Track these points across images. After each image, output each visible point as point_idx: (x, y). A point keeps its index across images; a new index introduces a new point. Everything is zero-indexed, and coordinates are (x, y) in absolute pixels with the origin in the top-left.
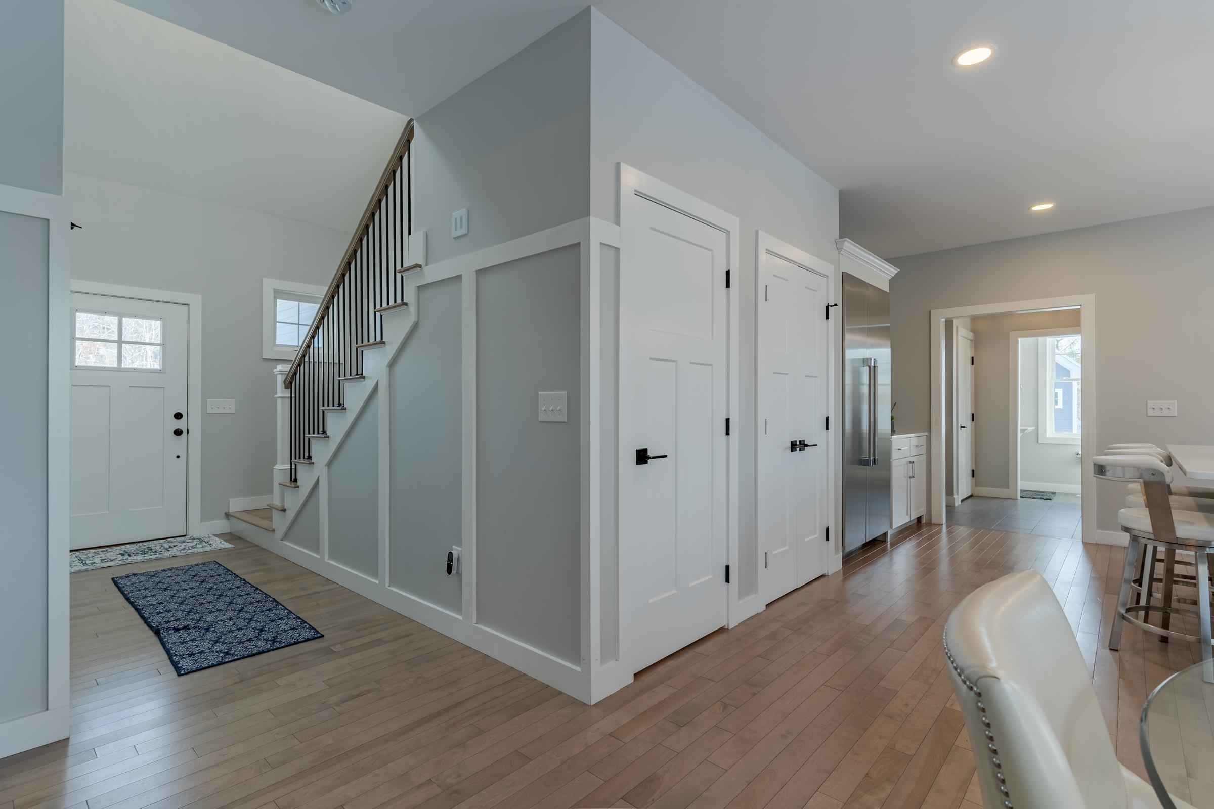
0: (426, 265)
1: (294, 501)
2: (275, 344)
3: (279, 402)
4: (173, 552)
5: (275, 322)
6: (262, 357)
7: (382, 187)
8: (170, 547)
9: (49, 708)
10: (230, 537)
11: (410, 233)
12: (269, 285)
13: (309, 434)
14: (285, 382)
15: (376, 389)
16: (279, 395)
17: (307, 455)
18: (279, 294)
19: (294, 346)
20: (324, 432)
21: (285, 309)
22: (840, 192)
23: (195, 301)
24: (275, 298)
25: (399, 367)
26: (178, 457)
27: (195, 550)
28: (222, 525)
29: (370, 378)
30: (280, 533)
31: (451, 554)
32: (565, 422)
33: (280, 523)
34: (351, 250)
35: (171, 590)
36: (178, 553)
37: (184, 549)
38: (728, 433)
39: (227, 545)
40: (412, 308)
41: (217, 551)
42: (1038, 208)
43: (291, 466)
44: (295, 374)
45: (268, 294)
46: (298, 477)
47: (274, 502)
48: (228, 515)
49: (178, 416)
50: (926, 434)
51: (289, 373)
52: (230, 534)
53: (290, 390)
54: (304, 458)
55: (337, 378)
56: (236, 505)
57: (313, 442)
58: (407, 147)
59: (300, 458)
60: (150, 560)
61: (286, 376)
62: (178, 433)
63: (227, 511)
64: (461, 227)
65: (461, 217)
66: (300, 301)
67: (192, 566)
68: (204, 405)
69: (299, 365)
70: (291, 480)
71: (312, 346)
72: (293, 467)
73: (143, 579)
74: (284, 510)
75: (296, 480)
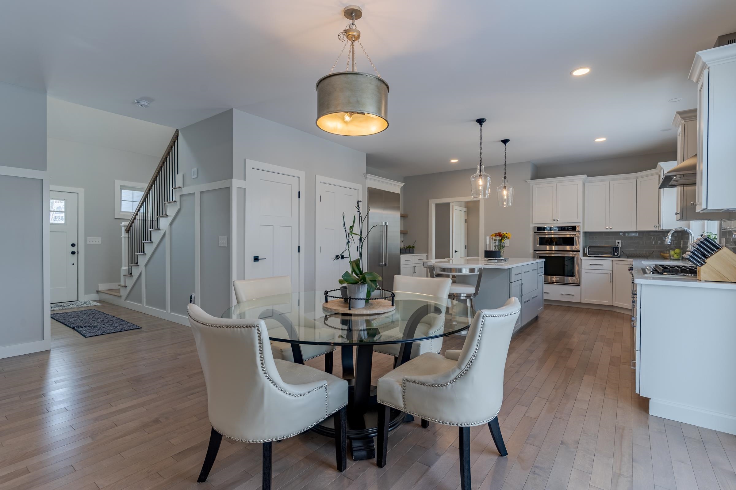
0: (183, 187)
1: (130, 283)
2: (121, 211)
3: (123, 239)
4: (73, 306)
5: (121, 200)
6: (114, 217)
7: (167, 152)
8: (71, 305)
9: (44, 339)
10: (99, 301)
11: (178, 174)
12: (118, 183)
13: (137, 253)
14: (126, 230)
15: (164, 234)
16: (123, 236)
17: (136, 262)
18: (123, 187)
19: (131, 212)
20: (144, 252)
21: (126, 194)
22: (366, 154)
23: (81, 191)
24: (121, 189)
25: (174, 226)
26: (73, 264)
27: (83, 306)
28: (95, 296)
29: (162, 230)
30: (124, 297)
31: (191, 296)
32: (226, 247)
33: (124, 293)
34: (155, 176)
35: (75, 318)
36: (75, 307)
37: (78, 305)
38: (299, 252)
39: (98, 304)
40: (178, 203)
41: (93, 306)
42: (453, 161)
43: (129, 268)
44: (131, 227)
45: (117, 187)
46: (132, 272)
47: (121, 284)
48: (98, 292)
49: (73, 245)
50: (427, 254)
51: (128, 226)
52: (99, 300)
53: (128, 234)
54: (135, 263)
55: (149, 229)
56: (102, 287)
57: (139, 257)
58: (176, 139)
59: (133, 263)
60: (63, 309)
61: (126, 227)
62: (73, 253)
63: (97, 290)
64: (195, 175)
65: (195, 171)
66: (133, 190)
67: (83, 311)
68: (86, 240)
69: (133, 223)
70: (129, 274)
71: (138, 215)
72: (130, 268)
73: (62, 315)
74: (126, 287)
75: (131, 274)
